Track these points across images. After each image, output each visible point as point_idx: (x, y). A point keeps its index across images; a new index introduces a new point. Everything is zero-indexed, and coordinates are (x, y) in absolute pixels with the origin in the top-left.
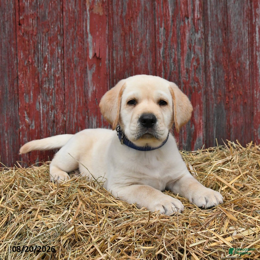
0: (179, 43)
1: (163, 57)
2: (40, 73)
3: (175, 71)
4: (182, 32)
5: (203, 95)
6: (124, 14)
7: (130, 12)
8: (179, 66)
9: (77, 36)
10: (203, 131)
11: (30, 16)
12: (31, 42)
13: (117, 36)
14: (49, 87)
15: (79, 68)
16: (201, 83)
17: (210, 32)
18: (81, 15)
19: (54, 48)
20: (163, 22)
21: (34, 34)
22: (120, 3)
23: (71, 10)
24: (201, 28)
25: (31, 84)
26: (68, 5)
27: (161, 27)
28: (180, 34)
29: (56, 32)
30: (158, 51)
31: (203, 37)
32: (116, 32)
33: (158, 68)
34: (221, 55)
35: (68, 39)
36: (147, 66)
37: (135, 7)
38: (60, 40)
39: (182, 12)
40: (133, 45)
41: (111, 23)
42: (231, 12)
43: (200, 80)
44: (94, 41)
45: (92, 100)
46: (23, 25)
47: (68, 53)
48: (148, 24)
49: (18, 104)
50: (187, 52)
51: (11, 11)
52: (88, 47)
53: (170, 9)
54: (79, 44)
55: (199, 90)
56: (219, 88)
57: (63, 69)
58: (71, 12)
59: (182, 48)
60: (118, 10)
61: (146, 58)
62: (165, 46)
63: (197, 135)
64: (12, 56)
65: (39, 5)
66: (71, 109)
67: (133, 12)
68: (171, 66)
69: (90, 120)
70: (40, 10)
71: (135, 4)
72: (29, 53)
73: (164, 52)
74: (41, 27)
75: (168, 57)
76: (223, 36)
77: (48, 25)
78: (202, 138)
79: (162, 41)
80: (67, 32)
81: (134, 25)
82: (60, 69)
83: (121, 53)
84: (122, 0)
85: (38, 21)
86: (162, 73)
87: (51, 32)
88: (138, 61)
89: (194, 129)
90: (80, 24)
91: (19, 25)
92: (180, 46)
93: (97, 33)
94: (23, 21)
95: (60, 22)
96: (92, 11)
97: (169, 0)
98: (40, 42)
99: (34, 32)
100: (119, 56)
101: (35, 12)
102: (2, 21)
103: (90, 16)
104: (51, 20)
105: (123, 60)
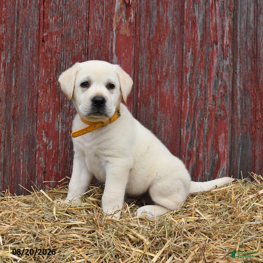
0: (207, 69)
1: (190, 82)
2: (61, 92)
3: (201, 97)
4: (210, 58)
5: (228, 123)
6: (151, 36)
7: (158, 34)
8: (205, 92)
9: (102, 56)
10: (227, 161)
12: (54, 59)
13: (143, 58)
14: (70, 107)
16: (228, 111)
17: (239, 60)
18: (107, 34)
20: (191, 46)
21: (58, 51)
22: (148, 25)
23: (97, 30)
24: (230, 55)
25: (51, 104)
26: (94, 24)
27: (189, 51)
28: (208, 60)
29: (80, 51)
30: (185, 76)
31: (231, 64)
32: (142, 54)
33: (184, 93)
34: (249, 83)
35: (92, 59)
36: (173, 91)
37: (163, 30)
38: (84, 59)
39: (211, 38)
40: (160, 69)
41: (138, 45)
42: (260, 41)
43: (226, 108)
44: (119, 62)
46: (46, 42)
48: (175, 48)
49: (37, 122)
50: (215, 78)
51: (35, 27)
53: (199, 34)
55: (225, 118)
56: (245, 118)
58: (97, 31)
59: (210, 74)
60: (145, 32)
61: (172, 82)
62: (192, 72)
63: (221, 165)
64: (33, 72)
65: (64, 22)
67: (160, 36)
68: (198, 92)
71: (163, 27)
72: (51, 71)
73: (191, 78)
74: (65, 45)
75: (194, 83)
76: (252, 64)
77: (73, 43)
78: (226, 168)
79: (189, 66)
80: (92, 51)
81: (161, 48)
83: (147, 76)
84: (150, 22)
85: (63, 38)
86: (188, 99)
87: (75, 51)
88: (164, 86)
89: (217, 158)
90: (105, 43)
91: (43, 42)
92: (207, 71)
93: (123, 54)
94: (47, 38)
95: (85, 41)
96: (118, 32)
97: (198, 25)
98: (63, 60)
99: (57, 50)
100: (144, 79)
101: (59, 29)
102: (25, 37)
103: (116, 36)
104: (75, 38)
105: (149, 83)
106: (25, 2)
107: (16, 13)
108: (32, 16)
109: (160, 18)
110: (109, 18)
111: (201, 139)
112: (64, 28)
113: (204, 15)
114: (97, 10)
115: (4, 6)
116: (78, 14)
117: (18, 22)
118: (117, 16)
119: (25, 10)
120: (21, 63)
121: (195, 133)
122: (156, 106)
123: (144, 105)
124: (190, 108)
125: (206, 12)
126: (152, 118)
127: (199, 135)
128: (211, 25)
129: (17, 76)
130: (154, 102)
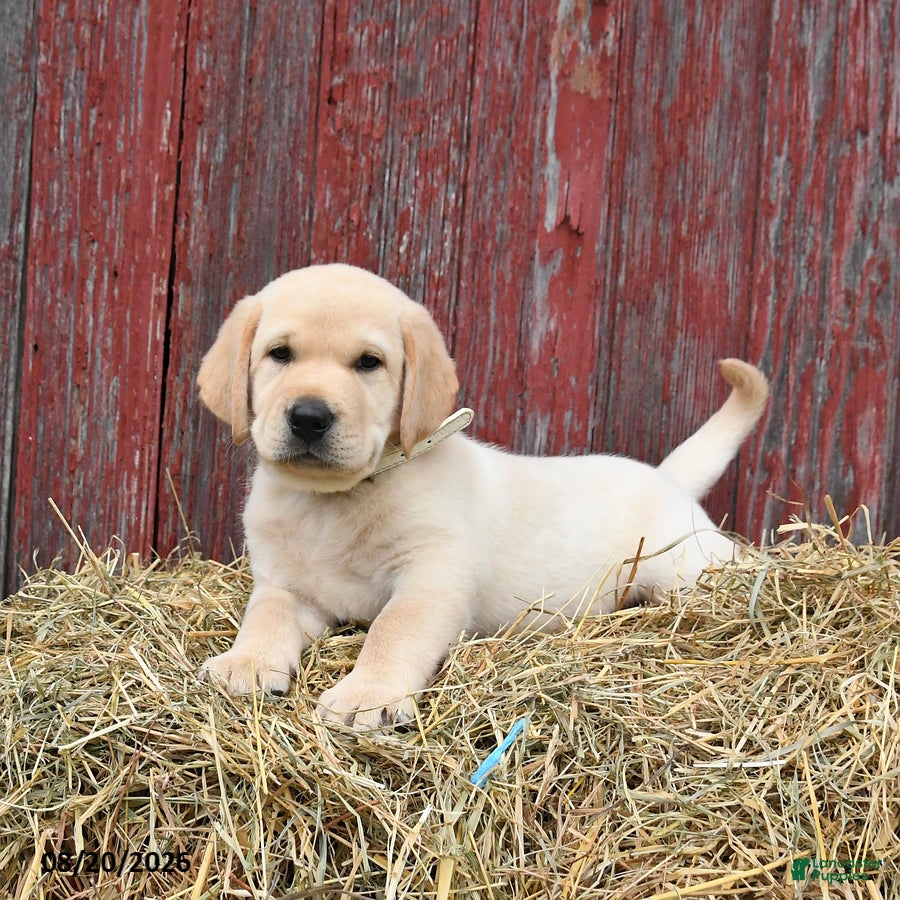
0: (831, 209)
1: (777, 248)
2: (382, 260)
3: (810, 294)
4: (842, 176)
5: (890, 375)
6: (667, 103)
7: (688, 96)
8: (824, 281)
9: (511, 156)
10: (879, 492)
11: (366, 79)
12: (364, 159)
13: (639, 167)
15: (510, 254)
16: (888, 340)
18: (529, 89)
19: (436, 184)
20: (787, 138)
21: (376, 135)
22: (657, 66)
23: (499, 73)
26: (492, 56)
27: (779, 153)
28: (837, 182)
29: (446, 136)
30: (763, 229)
32: (637, 154)
33: (759, 280)
35: (482, 162)
36: (726, 272)
37: (702, 83)
38: (456, 162)
39: (847, 115)
40: (688, 201)
41: (625, 126)
43: (884, 329)
44: (566, 175)
45: (540, 360)
46: (340, 104)
47: (480, 205)
48: (738, 141)
50: (853, 239)
51: (305, 56)
52: (544, 193)
53: (813, 100)
54: (515, 180)
55: (879, 362)
57: (456, 256)
58: (499, 79)
59: (839, 226)
60: (649, 87)
61: (722, 246)
62: (786, 215)
63: (862, 502)
64: (296, 197)
65: (399, 46)
66: (469, 383)
67: (694, 100)
68: (799, 278)
69: (529, 423)
70: (401, 62)
71: (704, 74)
72: (353, 194)
73: (781, 234)
74: (398, 115)
75: (791, 250)
77: (424, 111)
78: (875, 513)
79: (777, 199)
80: (481, 140)
81: (694, 138)
82: (448, 253)
83: (648, 221)
84: (665, 58)
85: (392, 97)
86: (770, 299)
87: (430, 136)
88: (698, 255)
89: (852, 481)
90: (524, 117)
91: (329, 102)
92: (831, 217)
93: (576, 153)
94: (343, 92)
95: (463, 105)
96: (566, 84)
97: (810, 73)
98: (391, 162)
99: (375, 130)
100: (639, 233)
101: (383, 65)
102: (272, 85)
103: (560, 96)
104: (432, 96)
105: (652, 244)
107: (247, 10)
108: (298, 23)
109: (696, 49)
110: (538, 39)
111: (805, 422)
112: (398, 65)
113: (831, 43)
114: (502, 11)
116: (441, 22)
117: (252, 39)
118: (563, 34)
119: (276, 3)
120: (260, 165)
121: (788, 401)
122: (671, 316)
123: (634, 312)
124: (776, 324)
125: (836, 34)
126: (659, 352)
127: (800, 409)
128: (850, 75)
129: (244, 206)
130: (665, 304)
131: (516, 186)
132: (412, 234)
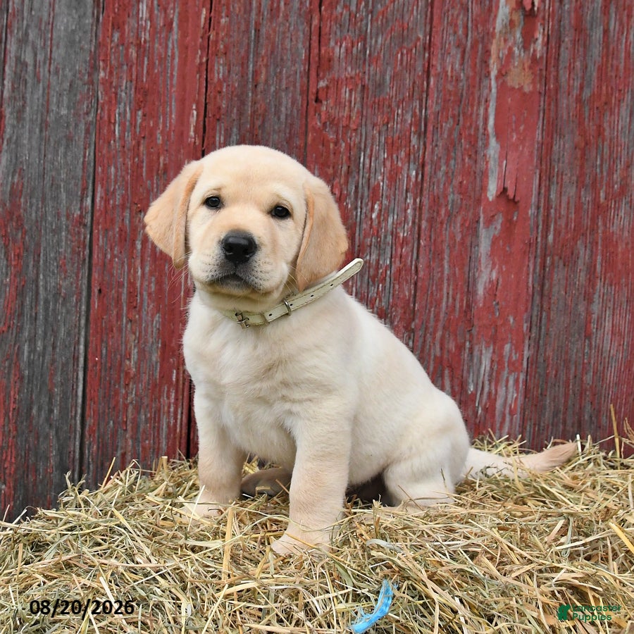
2: (358, 223)
6: (587, 93)
7: (604, 88)
9: (460, 140)
11: (344, 83)
13: (564, 147)
14: (378, 261)
15: (459, 219)
18: (474, 87)
19: (400, 164)
21: (353, 126)
22: (578, 64)
23: (449, 74)
26: (443, 60)
29: (408, 126)
32: (561, 136)
35: (436, 146)
37: (616, 76)
38: (416, 146)
40: (605, 174)
41: (552, 114)
44: (504, 155)
45: (484, 303)
46: (325, 103)
47: (435, 180)
51: (297, 65)
52: (487, 169)
54: (463, 160)
57: (417, 221)
58: (449, 79)
60: (571, 82)
65: (370, 55)
66: (428, 321)
67: (610, 91)
69: (476, 353)
70: (372, 69)
71: (617, 69)
72: (335, 172)
74: (369, 110)
77: (390, 106)
80: (435, 128)
81: (610, 123)
82: (410, 218)
83: (572, 191)
84: (585, 57)
85: (365, 96)
87: (395, 126)
88: (614, 217)
90: (470, 109)
91: (316, 102)
93: (512, 137)
94: (327, 93)
95: (421, 100)
96: (504, 81)
98: (365, 147)
99: (352, 122)
100: (564, 199)
101: (357, 71)
102: (273, 89)
103: (498, 92)
104: (396, 95)
105: (575, 209)
106: (275, 5)
107: (253, 31)
108: (291, 39)
109: (611, 48)
110: (480, 46)
112: (369, 70)
114: (451, 25)
115: (223, 14)
116: (403, 35)
117: (257, 54)
118: (500, 41)
119: (274, 25)
122: (591, 269)
123: (561, 265)
126: (582, 296)
130: (587, 257)
131: (464, 165)
132: (382, 203)
